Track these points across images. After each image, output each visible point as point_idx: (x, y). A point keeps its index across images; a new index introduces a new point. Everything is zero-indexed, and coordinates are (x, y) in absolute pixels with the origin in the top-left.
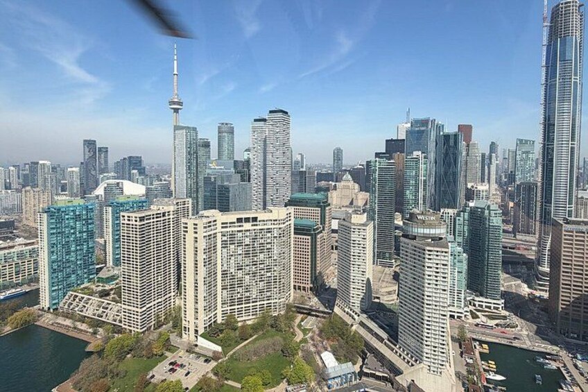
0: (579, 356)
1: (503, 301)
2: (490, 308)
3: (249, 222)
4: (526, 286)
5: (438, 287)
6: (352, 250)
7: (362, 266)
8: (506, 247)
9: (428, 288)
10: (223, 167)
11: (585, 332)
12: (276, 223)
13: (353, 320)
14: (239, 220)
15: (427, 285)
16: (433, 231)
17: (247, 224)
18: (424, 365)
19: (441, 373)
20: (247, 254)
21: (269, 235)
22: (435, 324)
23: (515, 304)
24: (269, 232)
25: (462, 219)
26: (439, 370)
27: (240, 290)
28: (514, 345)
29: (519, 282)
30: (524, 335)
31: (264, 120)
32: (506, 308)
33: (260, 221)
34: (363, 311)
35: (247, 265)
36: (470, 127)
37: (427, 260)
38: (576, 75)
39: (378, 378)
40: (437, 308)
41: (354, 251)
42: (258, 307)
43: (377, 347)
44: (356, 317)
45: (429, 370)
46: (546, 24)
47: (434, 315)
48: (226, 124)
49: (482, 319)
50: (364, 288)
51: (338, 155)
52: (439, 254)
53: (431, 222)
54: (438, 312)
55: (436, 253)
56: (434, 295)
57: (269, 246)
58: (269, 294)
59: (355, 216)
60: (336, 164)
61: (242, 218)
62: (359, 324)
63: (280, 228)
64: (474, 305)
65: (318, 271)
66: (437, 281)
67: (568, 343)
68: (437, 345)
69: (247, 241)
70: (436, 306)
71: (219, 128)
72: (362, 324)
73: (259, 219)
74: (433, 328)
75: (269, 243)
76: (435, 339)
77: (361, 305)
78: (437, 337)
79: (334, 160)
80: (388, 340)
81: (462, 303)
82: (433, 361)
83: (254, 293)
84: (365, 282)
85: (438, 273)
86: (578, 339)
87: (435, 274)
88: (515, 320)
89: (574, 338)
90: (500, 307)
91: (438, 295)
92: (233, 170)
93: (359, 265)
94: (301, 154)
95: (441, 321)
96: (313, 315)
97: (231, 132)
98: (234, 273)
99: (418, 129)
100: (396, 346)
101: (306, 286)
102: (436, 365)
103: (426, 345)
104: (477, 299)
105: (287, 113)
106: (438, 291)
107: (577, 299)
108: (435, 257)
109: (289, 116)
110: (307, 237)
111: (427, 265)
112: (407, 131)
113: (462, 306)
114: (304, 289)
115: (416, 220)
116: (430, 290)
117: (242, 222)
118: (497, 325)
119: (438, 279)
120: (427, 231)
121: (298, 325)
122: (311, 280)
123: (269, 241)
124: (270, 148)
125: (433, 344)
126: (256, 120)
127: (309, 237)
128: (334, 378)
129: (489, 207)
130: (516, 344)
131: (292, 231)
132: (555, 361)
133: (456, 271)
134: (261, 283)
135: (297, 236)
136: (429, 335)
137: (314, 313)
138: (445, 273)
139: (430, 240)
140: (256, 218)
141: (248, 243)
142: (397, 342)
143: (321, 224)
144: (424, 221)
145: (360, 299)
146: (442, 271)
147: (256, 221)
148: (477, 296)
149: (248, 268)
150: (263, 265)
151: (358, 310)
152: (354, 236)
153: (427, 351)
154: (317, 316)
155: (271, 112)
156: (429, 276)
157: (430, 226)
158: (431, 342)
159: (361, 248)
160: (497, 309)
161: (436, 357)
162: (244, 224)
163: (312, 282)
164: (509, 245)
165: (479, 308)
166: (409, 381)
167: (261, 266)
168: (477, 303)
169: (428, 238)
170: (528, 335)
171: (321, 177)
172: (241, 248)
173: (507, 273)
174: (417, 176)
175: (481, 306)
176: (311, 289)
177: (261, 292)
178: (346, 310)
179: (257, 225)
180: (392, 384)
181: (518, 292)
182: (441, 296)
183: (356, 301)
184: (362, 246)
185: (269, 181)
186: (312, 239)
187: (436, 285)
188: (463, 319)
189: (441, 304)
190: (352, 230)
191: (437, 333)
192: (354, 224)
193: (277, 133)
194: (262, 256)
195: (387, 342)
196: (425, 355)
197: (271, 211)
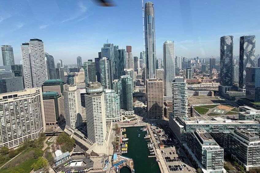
0: (153, 125)
1: (134, 111)
2: (130, 114)
3: (12, 97)
4: (143, 104)
5: (98, 112)
6: (69, 103)
7: (74, 109)
8: (141, 91)
9: (95, 113)
10: (4, 70)
11: (156, 116)
12: (29, 96)
13: (71, 133)
14: (4, 98)
15: (94, 112)
16: (96, 90)
17: (11, 99)
18: (96, 143)
19: (102, 144)
20: (12, 114)
21: (26, 102)
22: (99, 126)
23: (138, 111)
24: (26, 101)
25: (119, 83)
26: (102, 143)
27: (10, 133)
28: (134, 126)
29: (142, 103)
30: (139, 121)
31: (28, 44)
32: (135, 113)
33: (19, 96)
34: (77, 128)
35: (13, 120)
36: (130, 47)
37: (93, 102)
38: (153, 29)
39: (79, 154)
40: (99, 120)
41: (70, 103)
42: (23, 139)
43: (80, 142)
44: (73, 131)
45: (98, 145)
46: (143, 10)
47: (98, 123)
48: (7, 46)
49: (127, 119)
50: (76, 118)
51: (79, 60)
52: (97, 99)
53: (96, 87)
54: (99, 121)
55: (96, 99)
56: (97, 115)
57: (27, 108)
58: (29, 131)
59: (70, 87)
60: (78, 64)
61: (7, 96)
62: (74, 134)
63: (32, 98)
64: (125, 115)
65: (60, 115)
66: (98, 110)
67: (151, 121)
68: (100, 134)
69: (12, 107)
70: (98, 119)
71: (2, 48)
72: (75, 134)
73: (18, 96)
74: (98, 128)
75: (26, 106)
76: (99, 132)
77: (76, 125)
78: (100, 131)
79: (78, 62)
80: (85, 137)
81: (119, 115)
82: (99, 141)
83: (20, 133)
84: (76, 115)
85: (98, 106)
86: (154, 119)
87: (97, 107)
88: (137, 117)
89: (153, 119)
90: (133, 113)
91: (99, 115)
92: (11, 71)
93: (73, 109)
94: (61, 60)
95: (100, 125)
96: (55, 135)
97: (11, 50)
98: (4, 126)
99: (106, 48)
100: (87, 139)
101: (54, 122)
102: (100, 142)
103: (96, 135)
104: (125, 112)
105: (41, 41)
106: (99, 113)
107: (153, 106)
108: (96, 100)
109: (43, 42)
110: (52, 100)
111: (93, 104)
112: (102, 49)
113: (119, 116)
114: (53, 124)
115: (90, 86)
116: (95, 114)
117: (7, 98)
118: (131, 120)
119: (98, 109)
120: (94, 90)
121: (46, 142)
122: (57, 119)
123: (26, 105)
124: (33, 59)
125: (99, 134)
126: (23, 44)
127: (53, 100)
128: (59, 161)
129: (127, 77)
130: (136, 125)
131: (42, 98)
132: (145, 128)
133: (116, 103)
134: (23, 127)
135: (45, 100)
136: (97, 131)
137: (56, 134)
138: (100, 106)
139: (96, 94)
140: (17, 95)
141: (13, 108)
142: (87, 137)
143: (61, 93)
144: (93, 87)
145: (75, 123)
146: (99, 105)
147: (17, 96)
148: (125, 111)
149: (14, 121)
150: (24, 118)
151: (74, 128)
152: (70, 97)
153: (97, 138)
154: (57, 135)
155: (31, 40)
156: (95, 108)
157: (95, 88)
158: (98, 134)
159: (73, 101)
160: (132, 114)
161: (100, 139)
162: (8, 99)
163: (57, 120)
164: (142, 90)
165: (126, 116)
166: (91, 151)
167: (22, 118)
168: (125, 114)
169: (95, 93)
170: (140, 122)
171: (71, 70)
172: (8, 111)
173: (139, 101)
174: (105, 67)
175: (127, 115)
176: (57, 123)
177: (24, 131)
178: (69, 129)
179: (17, 98)
180: (84, 155)
181: (141, 107)
182: (100, 115)
183: (74, 124)
184: (74, 100)
185: (34, 75)
186: (55, 100)
187: (98, 111)
188: (119, 121)
189: (100, 118)
190: (69, 94)
191: (100, 129)
192: (70, 91)
193: (36, 50)
194: (22, 113)
195: (84, 138)
196: (96, 139)
197: (26, 91)
